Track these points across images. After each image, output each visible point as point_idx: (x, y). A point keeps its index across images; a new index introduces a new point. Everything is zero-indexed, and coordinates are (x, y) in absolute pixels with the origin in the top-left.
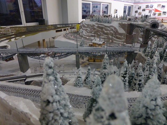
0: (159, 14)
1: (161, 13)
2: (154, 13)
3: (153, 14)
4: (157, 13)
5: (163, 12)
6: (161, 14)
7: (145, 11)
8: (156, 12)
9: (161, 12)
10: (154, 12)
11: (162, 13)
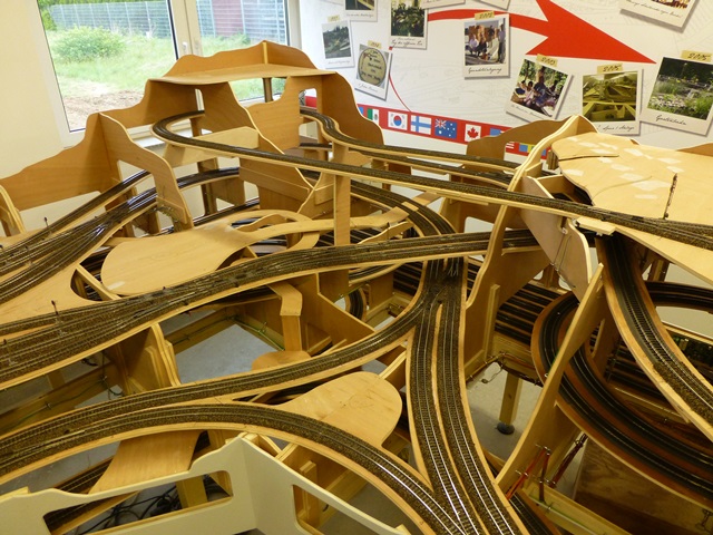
0: (611, 90)
1: (631, 81)
2: (527, 70)
3: (516, 79)
4: (578, 70)
5: (670, 68)
6: (631, 95)
7: (418, 31)
8: (563, 64)
9: (628, 68)
10: (538, 61)
11: (648, 77)
